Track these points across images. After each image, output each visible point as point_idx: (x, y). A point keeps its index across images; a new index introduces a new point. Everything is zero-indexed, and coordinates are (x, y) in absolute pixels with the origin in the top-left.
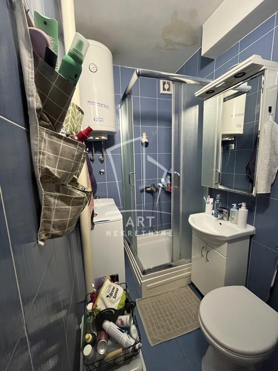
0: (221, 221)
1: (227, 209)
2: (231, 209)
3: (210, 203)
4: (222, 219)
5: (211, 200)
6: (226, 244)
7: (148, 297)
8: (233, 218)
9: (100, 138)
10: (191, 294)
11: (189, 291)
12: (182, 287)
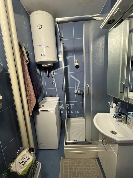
0: (120, 123)
1: (126, 115)
2: (128, 116)
3: (113, 107)
4: (121, 121)
5: (114, 105)
6: (117, 145)
7: (69, 159)
8: (129, 124)
9: (48, 65)
10: (97, 166)
11: (96, 164)
12: (92, 159)
